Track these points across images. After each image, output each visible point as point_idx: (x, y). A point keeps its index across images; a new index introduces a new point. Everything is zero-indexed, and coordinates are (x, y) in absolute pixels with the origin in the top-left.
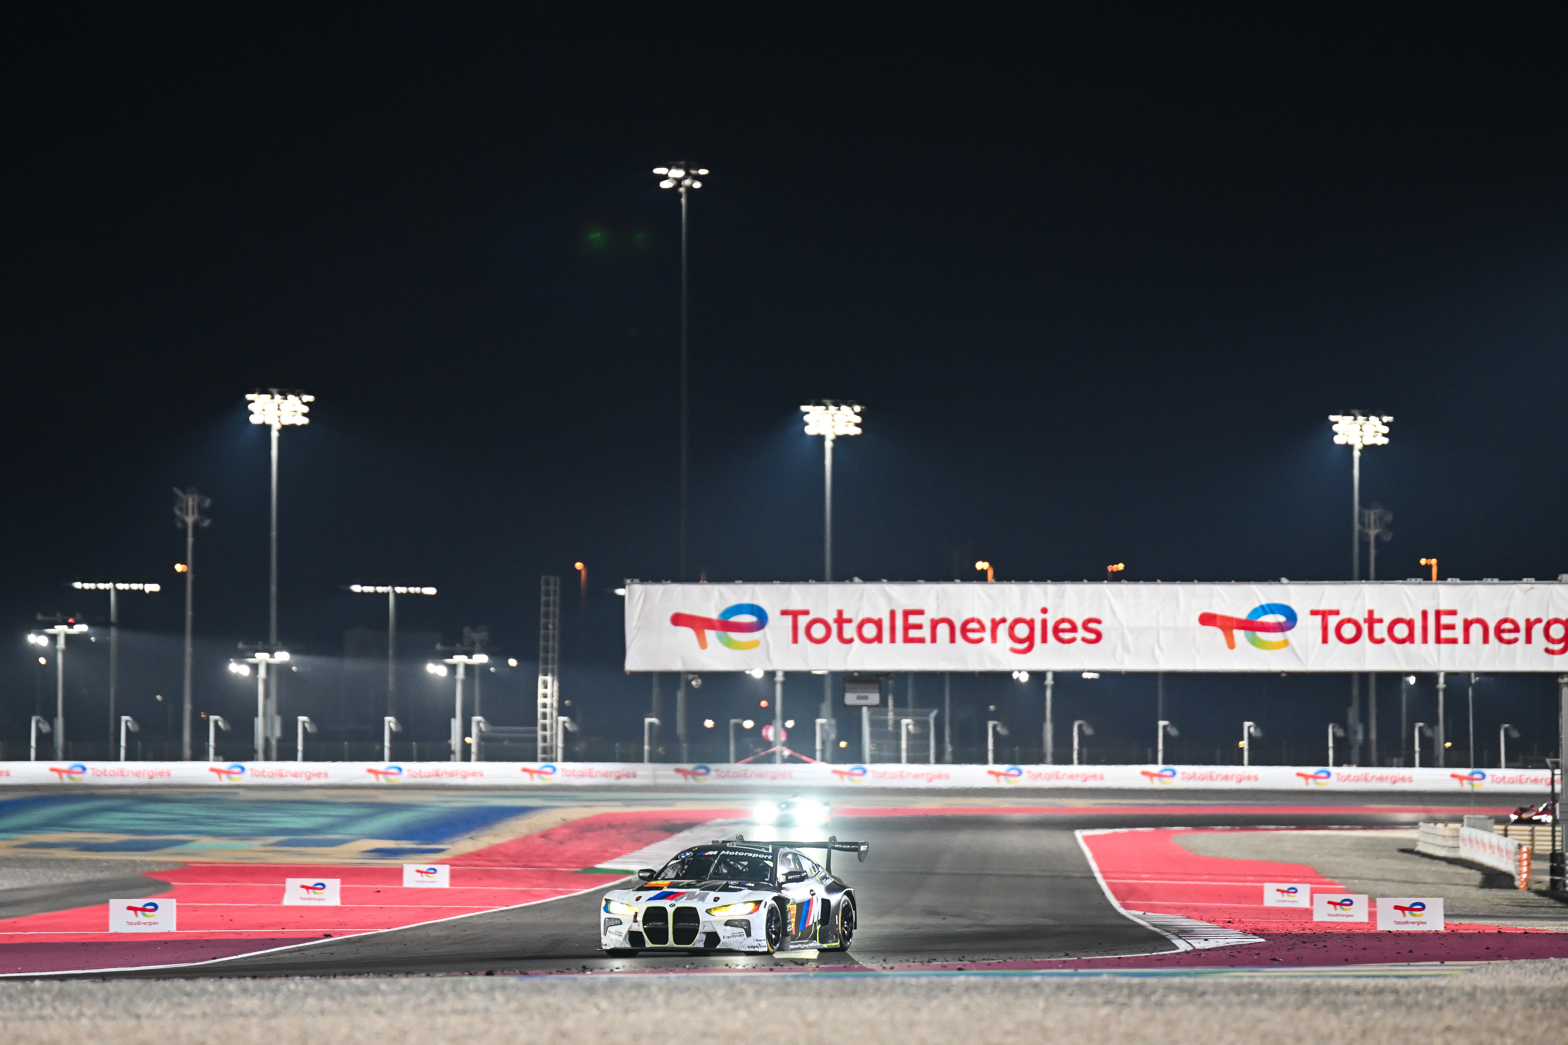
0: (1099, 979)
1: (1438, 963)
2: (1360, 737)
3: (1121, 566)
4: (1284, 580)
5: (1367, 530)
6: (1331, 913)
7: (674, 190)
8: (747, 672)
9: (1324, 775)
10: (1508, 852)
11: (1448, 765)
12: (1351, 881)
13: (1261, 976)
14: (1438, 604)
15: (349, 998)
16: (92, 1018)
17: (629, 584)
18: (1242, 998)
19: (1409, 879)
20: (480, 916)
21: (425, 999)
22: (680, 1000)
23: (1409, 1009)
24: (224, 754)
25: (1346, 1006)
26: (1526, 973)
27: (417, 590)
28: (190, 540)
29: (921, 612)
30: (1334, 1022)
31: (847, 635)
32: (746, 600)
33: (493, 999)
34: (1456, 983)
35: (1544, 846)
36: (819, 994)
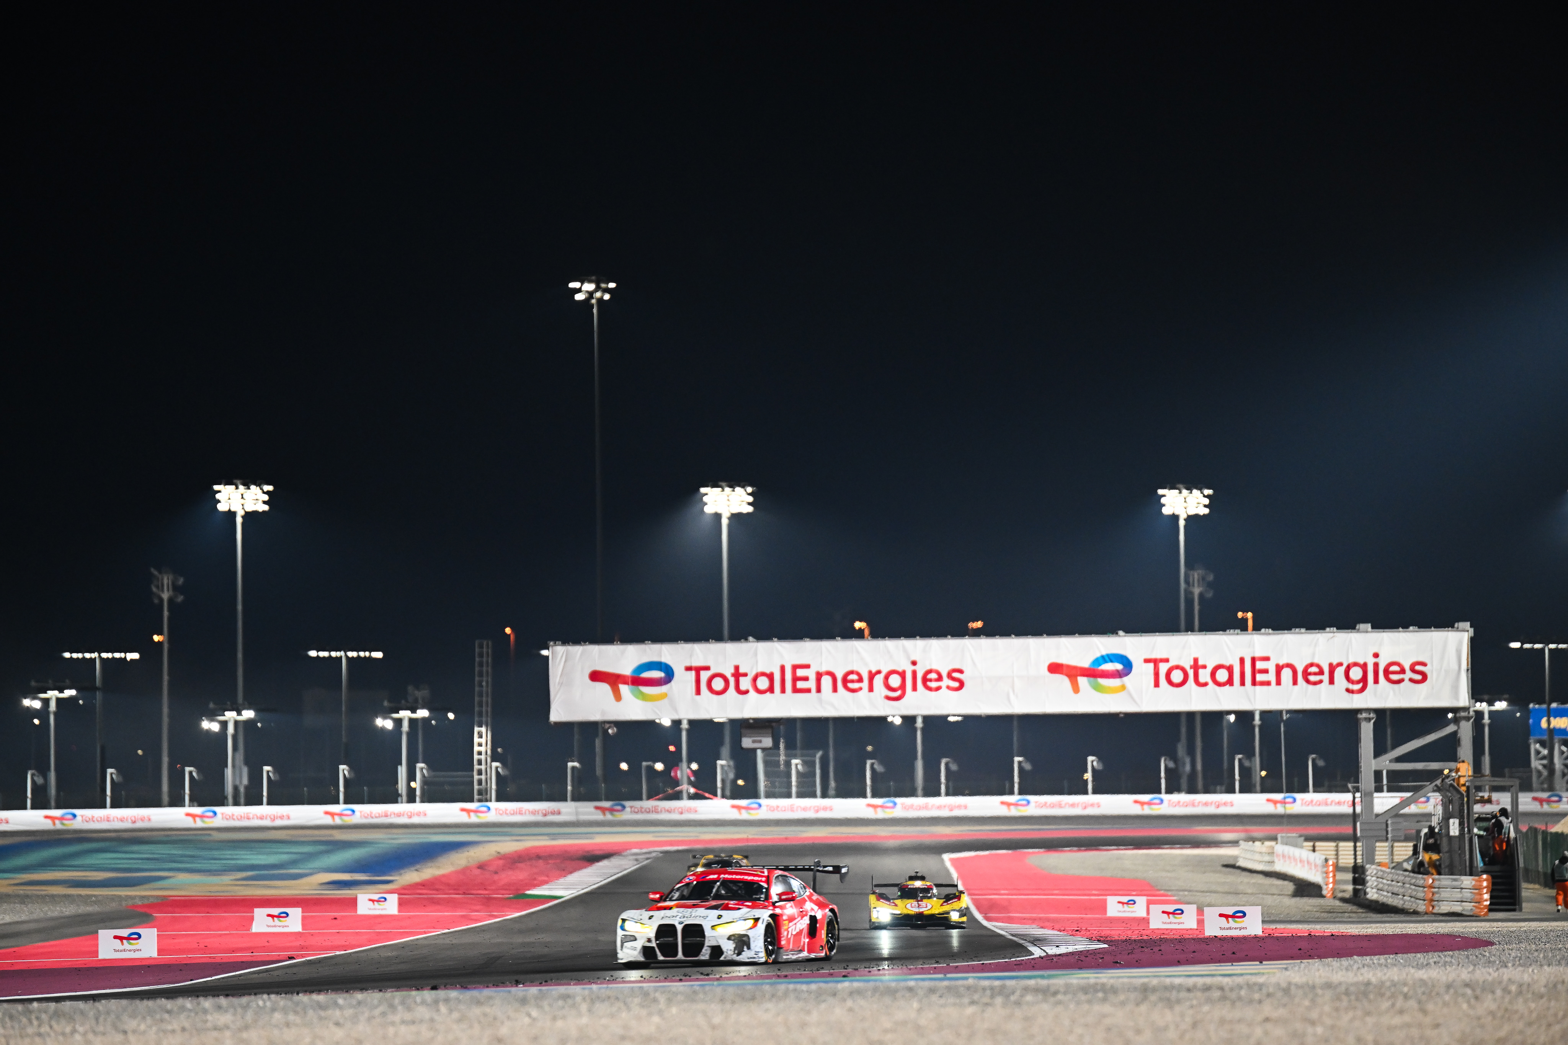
0: (965, 982)
1: (1258, 963)
2: (1188, 768)
3: (979, 624)
4: (1121, 633)
5: (1191, 589)
6: (1165, 922)
7: (587, 301)
8: (657, 721)
9: (1157, 801)
10: (1316, 866)
11: (1264, 790)
12: (1181, 893)
13: (1106, 977)
14: (1254, 652)
15: (311, 1012)
16: (85, 1034)
17: (552, 646)
18: (1089, 996)
19: (1232, 890)
20: (425, 938)
21: (377, 1012)
22: (601, 1008)
23: (1233, 1003)
24: (199, 800)
25: (1178, 1001)
26: (1333, 970)
27: (367, 654)
28: (166, 613)
29: (807, 666)
30: (1169, 1016)
31: (743, 687)
32: (656, 659)
33: (438, 1010)
34: (1273, 980)
35: (1347, 860)
36: (722, 1000)
